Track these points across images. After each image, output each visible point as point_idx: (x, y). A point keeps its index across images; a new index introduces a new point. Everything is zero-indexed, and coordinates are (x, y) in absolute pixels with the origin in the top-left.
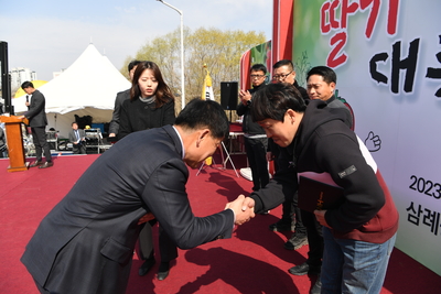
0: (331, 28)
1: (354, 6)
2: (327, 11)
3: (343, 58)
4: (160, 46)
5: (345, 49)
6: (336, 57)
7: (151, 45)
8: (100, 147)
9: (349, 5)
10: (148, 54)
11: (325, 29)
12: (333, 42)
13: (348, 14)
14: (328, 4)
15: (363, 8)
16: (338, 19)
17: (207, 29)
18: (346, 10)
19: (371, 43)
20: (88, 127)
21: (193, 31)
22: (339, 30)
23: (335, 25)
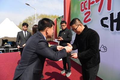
0: (84, 10)
1: (93, 2)
2: (83, 5)
3: (90, 20)
4: (30, 19)
5: (90, 17)
6: (87, 19)
7: (27, 18)
8: (10, 49)
9: (91, 2)
10: (26, 21)
11: (82, 10)
12: (85, 14)
13: (91, 5)
14: (83, 2)
15: (96, 2)
16: (87, 7)
17: (43, 14)
18: (90, 4)
19: (101, 14)
20: (6, 43)
21: (39, 15)
22: (88, 10)
23: (86, 9)
